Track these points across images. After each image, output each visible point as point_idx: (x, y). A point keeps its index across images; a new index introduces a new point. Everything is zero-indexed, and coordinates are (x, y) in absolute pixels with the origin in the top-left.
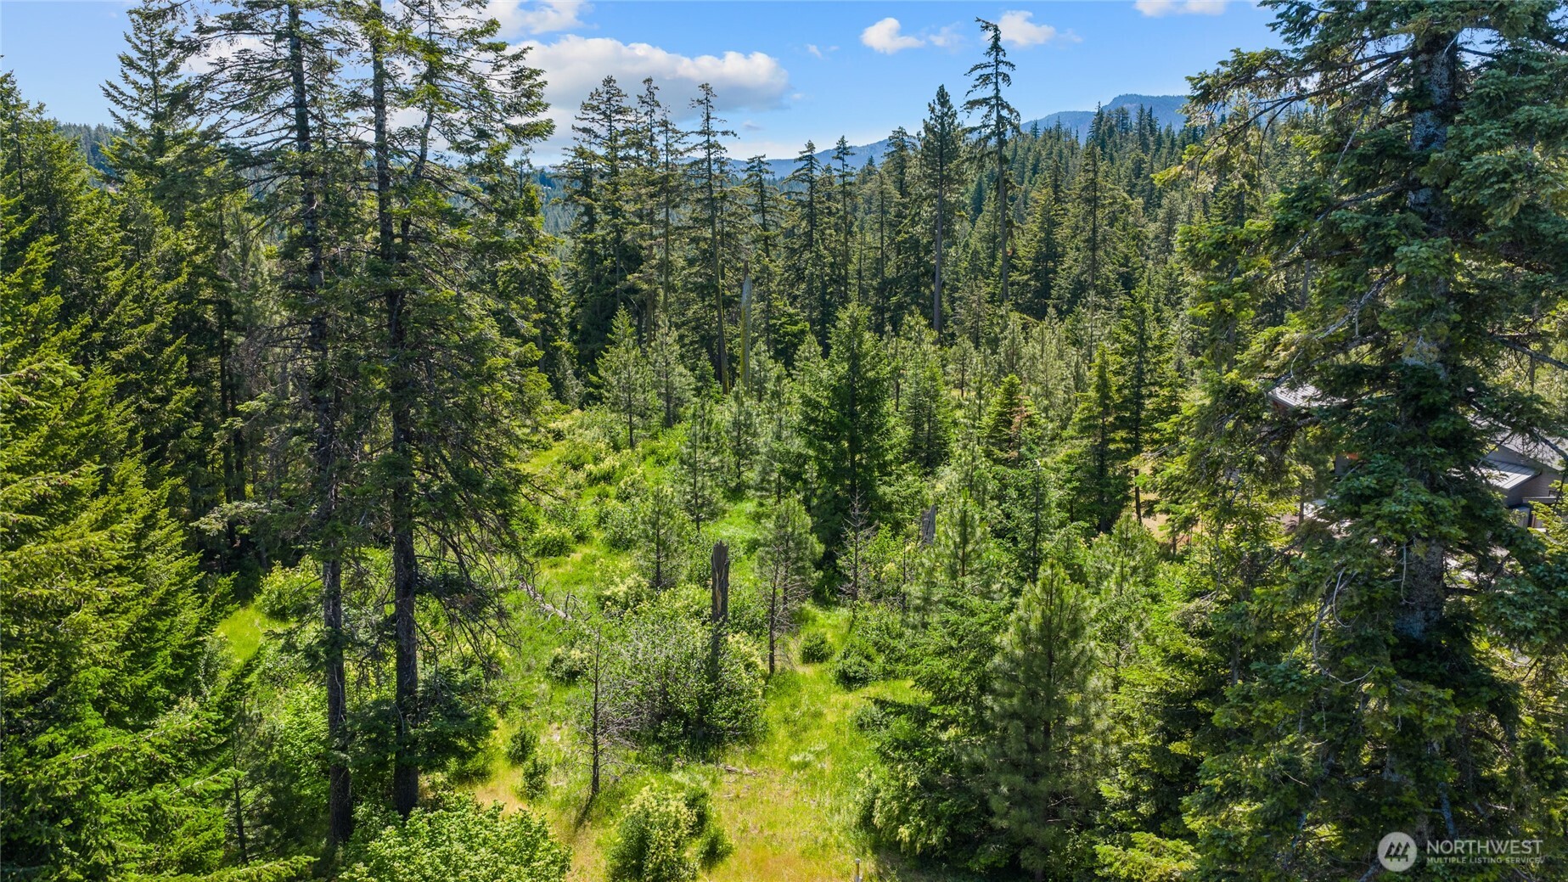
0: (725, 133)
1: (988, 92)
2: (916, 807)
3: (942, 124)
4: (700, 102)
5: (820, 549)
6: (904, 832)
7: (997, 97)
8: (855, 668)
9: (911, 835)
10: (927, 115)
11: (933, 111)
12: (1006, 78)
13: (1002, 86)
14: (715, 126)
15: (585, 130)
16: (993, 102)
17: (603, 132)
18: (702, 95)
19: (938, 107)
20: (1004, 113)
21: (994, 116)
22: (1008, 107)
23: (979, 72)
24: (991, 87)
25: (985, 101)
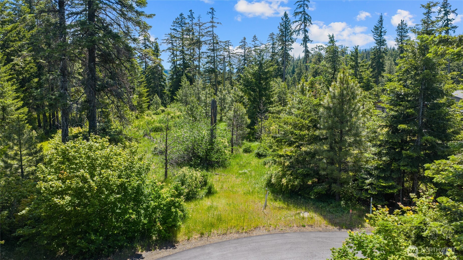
0: (218, 23)
1: (301, 9)
2: (289, 173)
3: (286, 24)
4: (210, 13)
5: (249, 121)
6: (284, 181)
7: (304, 11)
8: (262, 152)
9: (287, 182)
10: (281, 21)
11: (283, 19)
12: (307, 6)
13: (306, 8)
14: (215, 20)
15: (174, 29)
16: (303, 13)
17: (180, 30)
18: (211, 11)
19: (284, 19)
20: (307, 17)
21: (303, 18)
22: (307, 15)
23: (298, 3)
24: (302, 8)
25: (301, 12)
